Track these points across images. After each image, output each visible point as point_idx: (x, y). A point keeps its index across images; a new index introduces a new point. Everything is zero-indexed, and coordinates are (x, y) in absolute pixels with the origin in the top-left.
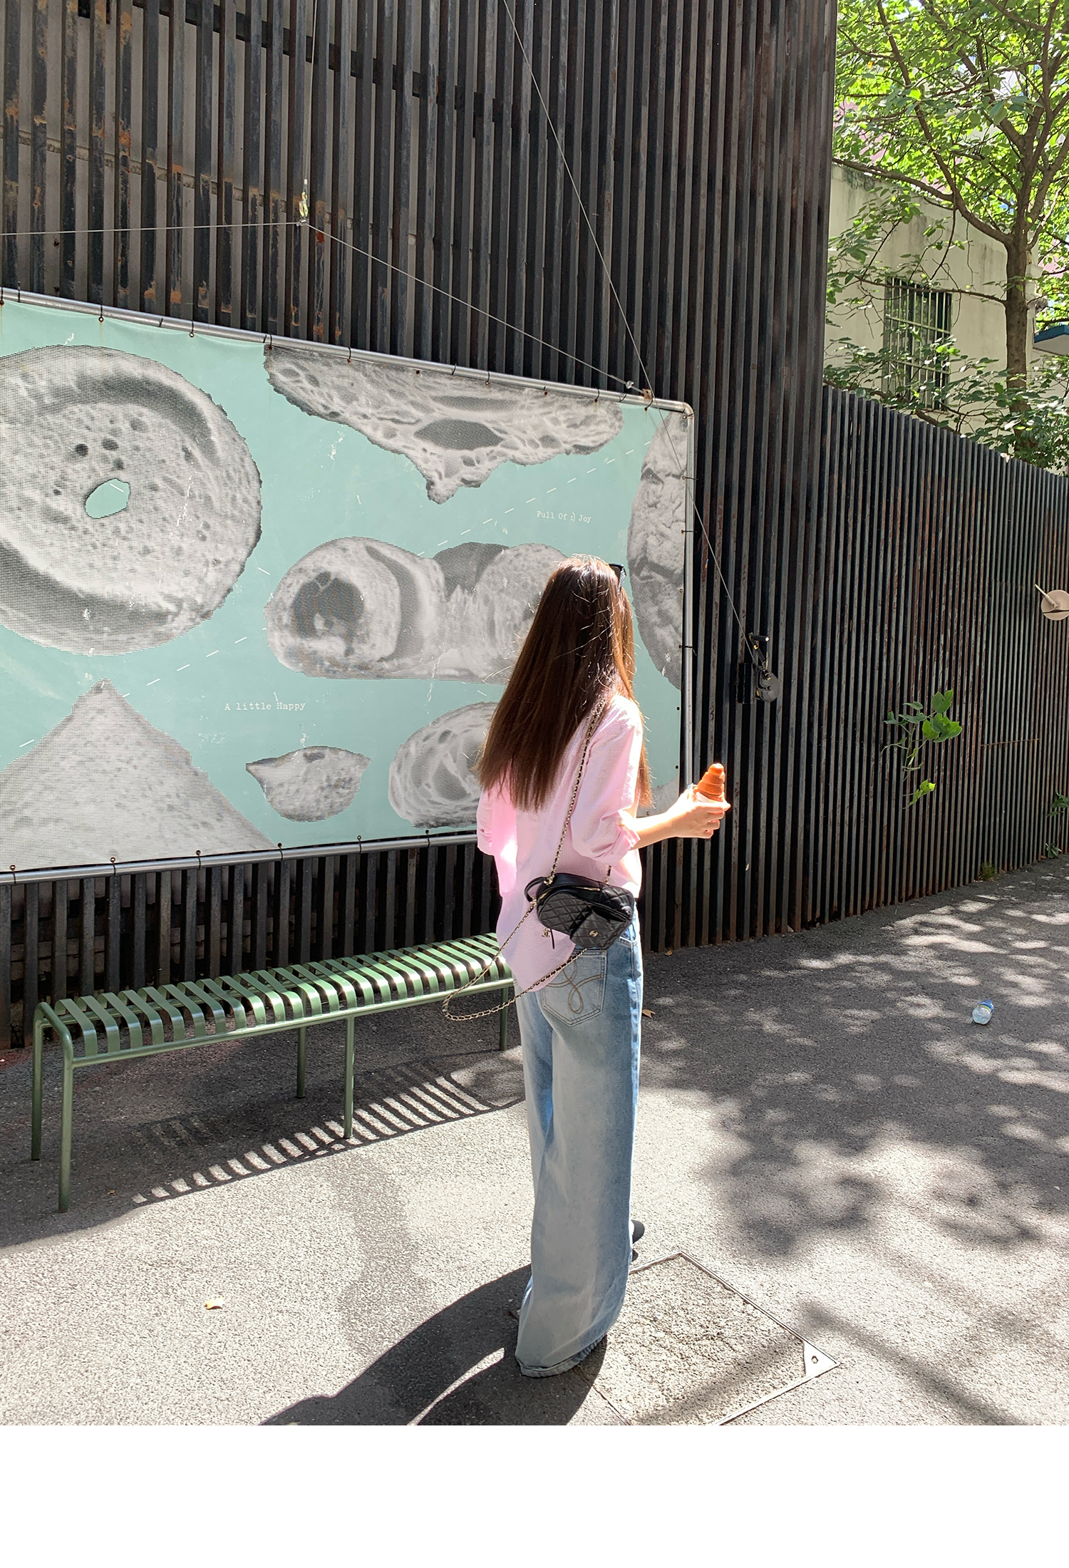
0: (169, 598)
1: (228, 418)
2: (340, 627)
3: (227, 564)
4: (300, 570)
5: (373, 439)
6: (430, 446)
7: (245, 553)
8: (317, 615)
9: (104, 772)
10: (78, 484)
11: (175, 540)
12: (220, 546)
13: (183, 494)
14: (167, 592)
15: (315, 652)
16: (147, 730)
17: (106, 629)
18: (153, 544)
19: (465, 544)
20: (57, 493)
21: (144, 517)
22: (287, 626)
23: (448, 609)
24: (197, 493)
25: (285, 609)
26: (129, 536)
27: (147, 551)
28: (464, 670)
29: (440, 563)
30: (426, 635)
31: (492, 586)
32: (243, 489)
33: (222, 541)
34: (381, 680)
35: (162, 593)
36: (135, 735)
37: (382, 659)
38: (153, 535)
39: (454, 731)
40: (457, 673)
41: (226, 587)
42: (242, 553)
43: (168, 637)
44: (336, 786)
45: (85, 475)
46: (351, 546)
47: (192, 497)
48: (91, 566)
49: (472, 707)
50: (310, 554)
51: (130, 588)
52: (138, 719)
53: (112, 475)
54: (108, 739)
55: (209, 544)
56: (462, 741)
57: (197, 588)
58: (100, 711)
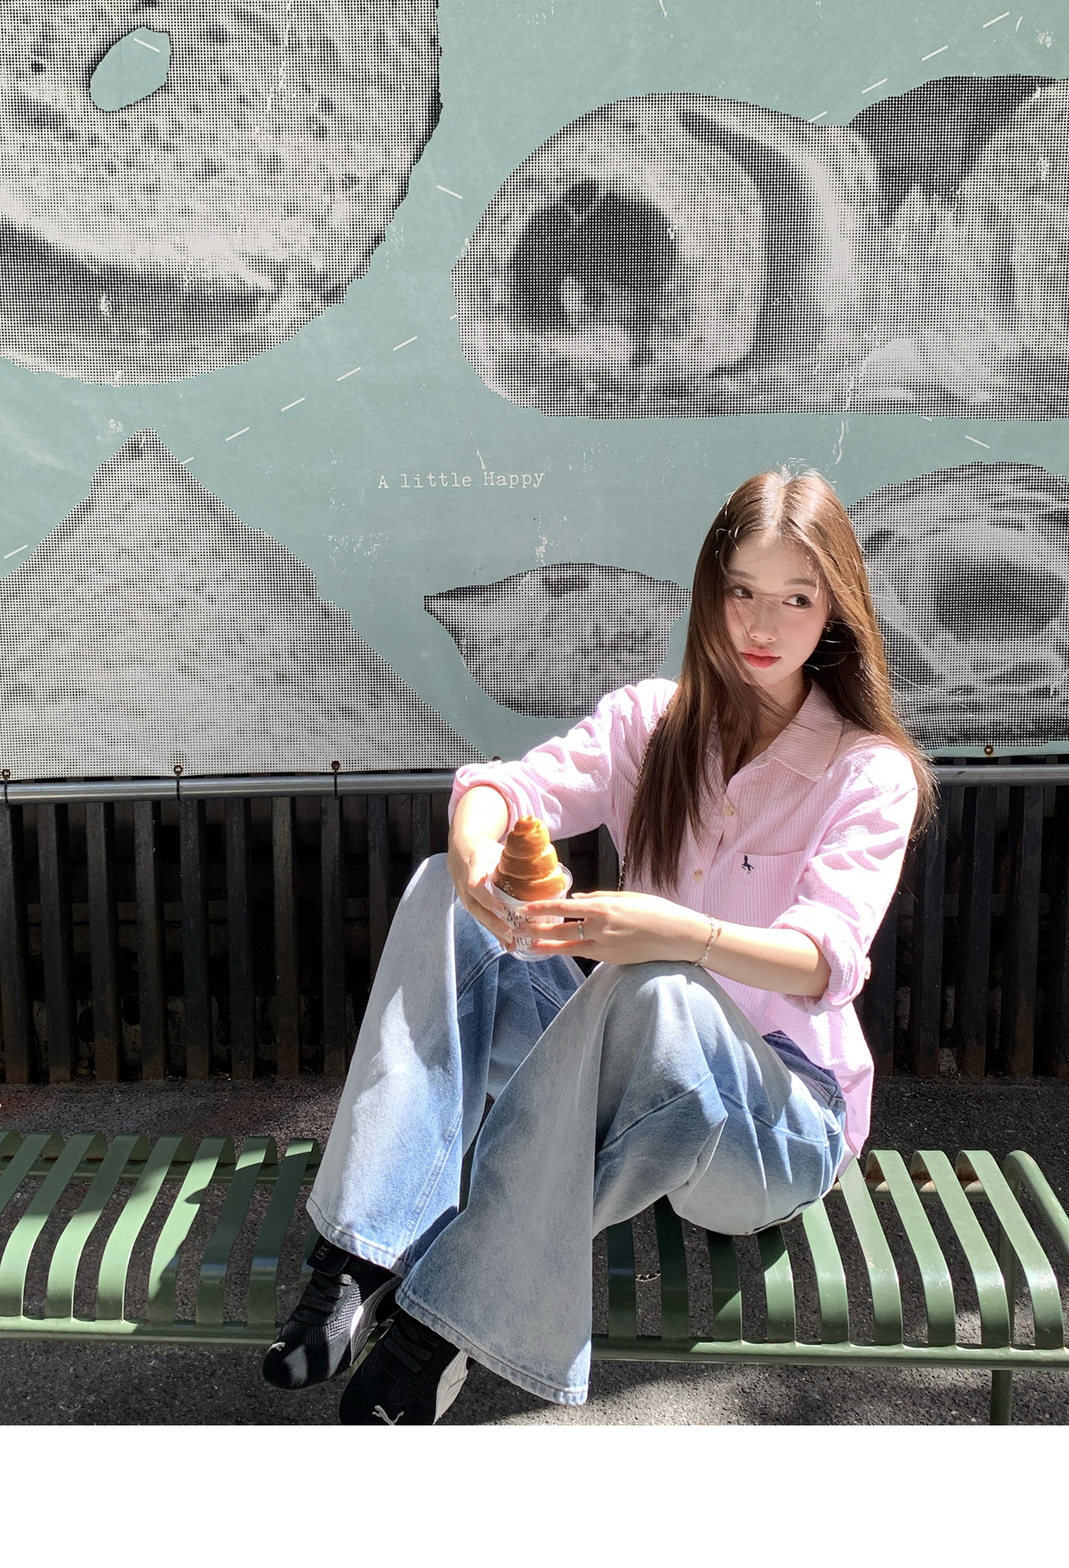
0: (258, 263)
2: (619, 303)
3: (372, 182)
4: (529, 183)
7: (408, 156)
8: (569, 280)
9: (155, 607)
10: (73, 48)
11: (265, 144)
12: (357, 146)
13: (275, 42)
14: (253, 251)
15: (564, 363)
16: (229, 528)
17: (143, 332)
18: (221, 153)
19: (935, 83)
20: (37, 68)
21: (202, 99)
22: (500, 308)
23: (887, 245)
24: (304, 37)
25: (496, 271)
26: (175, 141)
27: (210, 169)
28: (928, 387)
29: (866, 136)
30: (830, 306)
31: (1007, 179)
32: (400, 16)
33: (359, 134)
34: (719, 418)
35: (244, 255)
36: (207, 537)
37: (719, 371)
38: (223, 135)
39: (902, 531)
40: (909, 396)
41: (372, 232)
42: (402, 155)
43: (258, 344)
44: (615, 647)
45: (84, 25)
46: (645, 116)
47: (294, 47)
48: (108, 209)
49: (948, 476)
50: (549, 144)
51: (182, 248)
52: (211, 506)
53: (135, 19)
54: (157, 544)
55: (333, 145)
56: (920, 555)
57: (312, 239)
58: (141, 492)
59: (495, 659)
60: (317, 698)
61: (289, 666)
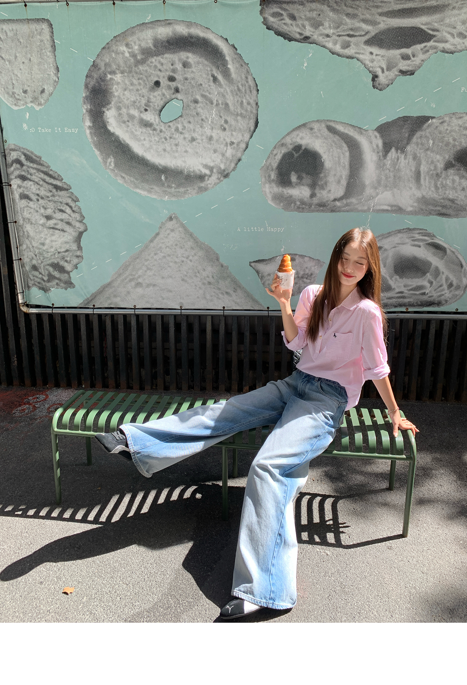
0: (206, 166)
1: (238, 51)
2: (307, 180)
3: (238, 144)
4: (283, 145)
5: (334, 50)
6: (375, 50)
7: (249, 136)
8: (293, 173)
9: (176, 262)
10: (156, 104)
11: (208, 132)
12: (234, 133)
13: (212, 103)
14: (204, 163)
15: (291, 196)
16: (196, 241)
17: (173, 185)
18: (196, 135)
19: (400, 118)
20: (146, 110)
21: (191, 120)
22: (273, 180)
23: (384, 165)
24: (220, 102)
25: (272, 170)
26: (184, 131)
27: (193, 140)
28: (395, 206)
29: (379, 132)
30: (367, 182)
31: (420, 146)
32: (247, 96)
33: (235, 130)
34: (334, 214)
35: (202, 164)
36: (190, 243)
37: (335, 200)
38: (197, 130)
39: (386, 247)
40: (389, 208)
41: (238, 158)
42: (247, 136)
43: (206, 189)
44: (302, 277)
45: (159, 98)
46: (316, 126)
47: (217, 105)
48: (165, 150)
49: (399, 231)
50: (288, 134)
51: (185, 162)
52: (191, 235)
53: (174, 96)
54: (176, 245)
55: (228, 133)
56: (391, 253)
57: (221, 160)
58: (172, 230)
59: (269, 280)
60: (219, 289)
61: (211, 280)
